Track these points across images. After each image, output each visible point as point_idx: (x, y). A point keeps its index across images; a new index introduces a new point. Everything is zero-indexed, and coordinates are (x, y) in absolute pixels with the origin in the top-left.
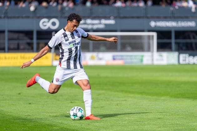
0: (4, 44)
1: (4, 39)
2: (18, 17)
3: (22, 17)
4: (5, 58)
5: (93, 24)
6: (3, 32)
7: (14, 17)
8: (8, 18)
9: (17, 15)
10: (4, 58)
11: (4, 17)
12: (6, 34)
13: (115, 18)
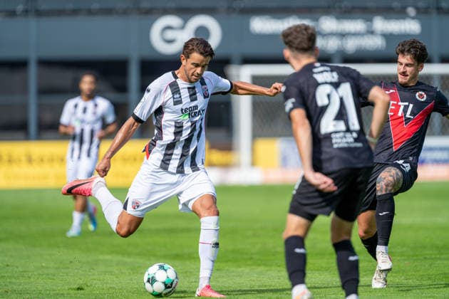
0: (25, 107)
1: (25, 91)
2: (75, 12)
3: (90, 12)
4: (30, 160)
5: (343, 35)
6: (19, 65)
7: (60, 13)
8: (39, 13)
9: (70, 6)
10: (24, 159)
11: (26, 12)
12: (33, 70)
13: (422, 13)
